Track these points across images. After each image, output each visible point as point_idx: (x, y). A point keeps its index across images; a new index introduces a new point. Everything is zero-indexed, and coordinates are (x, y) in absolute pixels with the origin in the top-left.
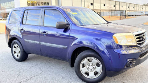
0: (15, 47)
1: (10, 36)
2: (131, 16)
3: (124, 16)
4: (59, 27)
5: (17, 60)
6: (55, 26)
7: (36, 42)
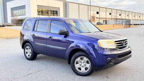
0: (27, 49)
1: (24, 40)
2: (137, 25)
3: (129, 25)
4: (61, 34)
5: (28, 59)
6: (58, 33)
7: (43, 45)
